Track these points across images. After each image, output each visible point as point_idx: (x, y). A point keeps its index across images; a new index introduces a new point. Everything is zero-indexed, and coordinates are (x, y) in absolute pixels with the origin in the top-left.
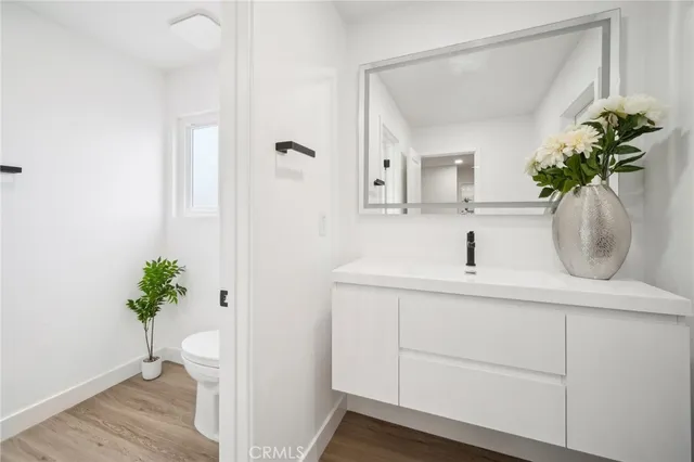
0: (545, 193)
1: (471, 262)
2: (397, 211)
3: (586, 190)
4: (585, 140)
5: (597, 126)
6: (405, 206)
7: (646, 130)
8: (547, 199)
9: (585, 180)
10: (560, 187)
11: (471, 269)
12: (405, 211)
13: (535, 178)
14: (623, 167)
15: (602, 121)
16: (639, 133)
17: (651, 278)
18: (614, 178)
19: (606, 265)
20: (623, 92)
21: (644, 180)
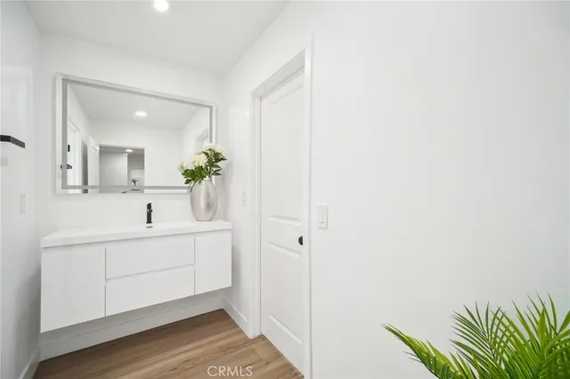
0: (188, 182)
1: (149, 221)
2: (79, 191)
3: (203, 182)
4: (203, 161)
5: (206, 154)
6: (85, 188)
7: (222, 159)
8: (188, 185)
9: (203, 177)
10: (193, 179)
11: (150, 225)
12: (86, 191)
13: (183, 174)
14: (216, 173)
15: (209, 152)
16: (220, 160)
17: (225, 218)
18: (213, 177)
19: (210, 214)
20: (217, 142)
21: (223, 179)
